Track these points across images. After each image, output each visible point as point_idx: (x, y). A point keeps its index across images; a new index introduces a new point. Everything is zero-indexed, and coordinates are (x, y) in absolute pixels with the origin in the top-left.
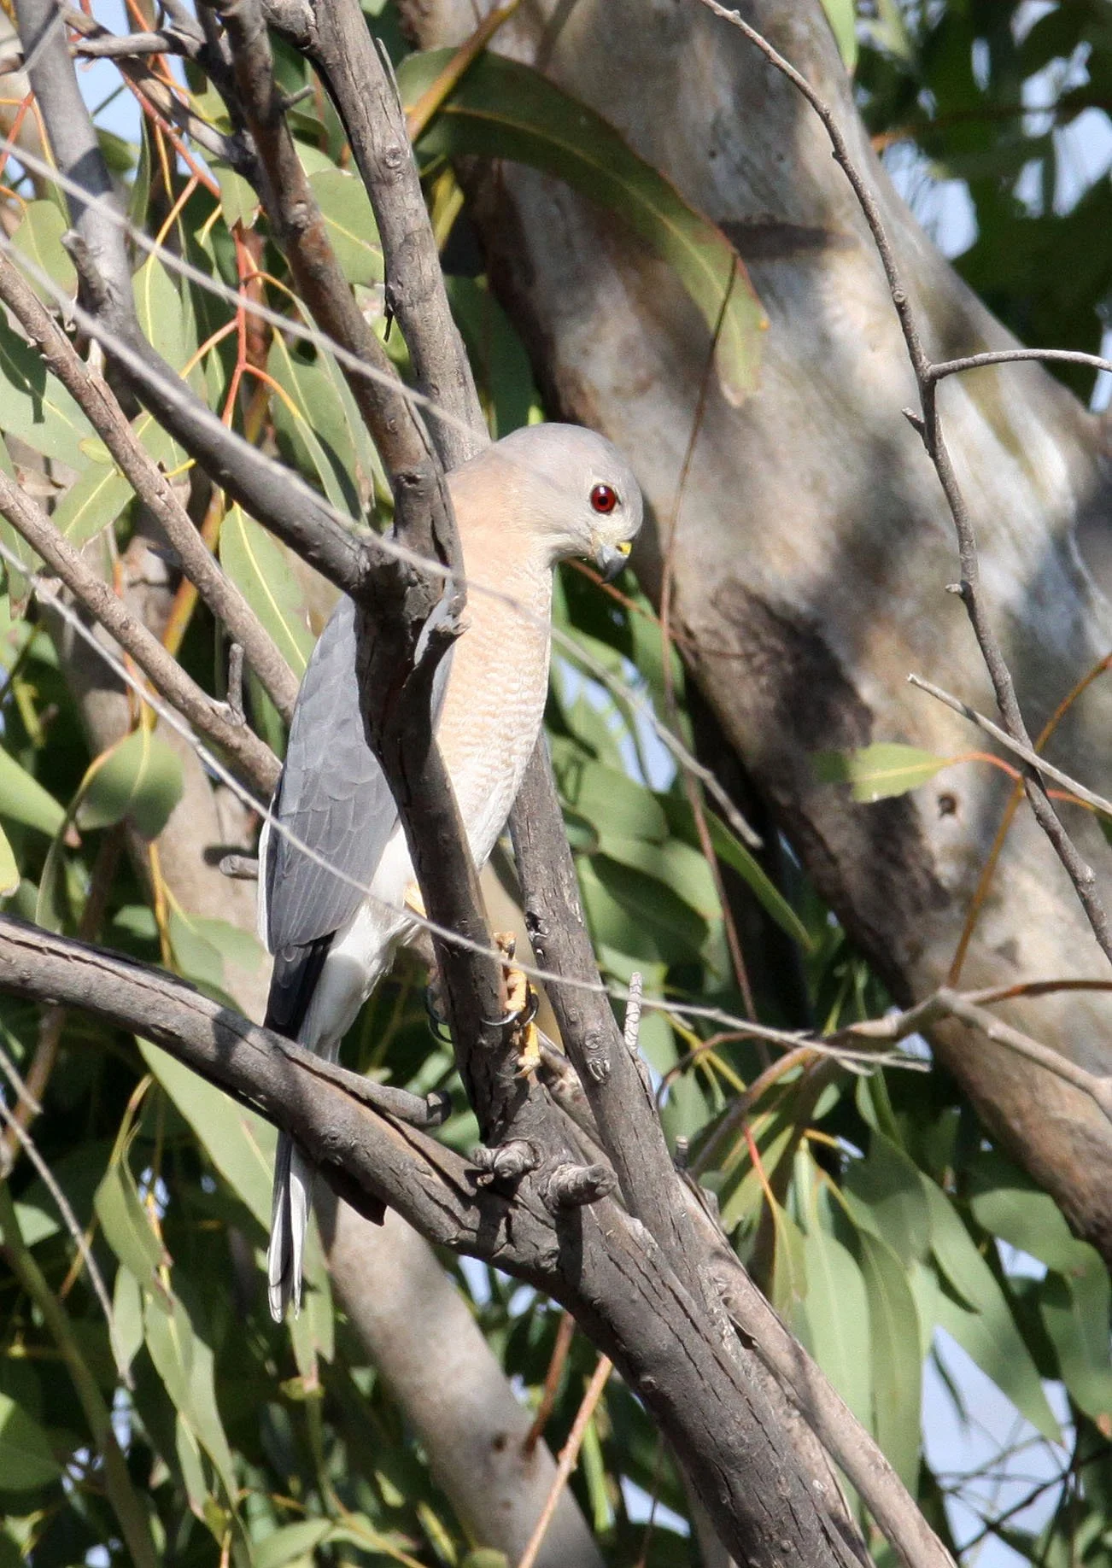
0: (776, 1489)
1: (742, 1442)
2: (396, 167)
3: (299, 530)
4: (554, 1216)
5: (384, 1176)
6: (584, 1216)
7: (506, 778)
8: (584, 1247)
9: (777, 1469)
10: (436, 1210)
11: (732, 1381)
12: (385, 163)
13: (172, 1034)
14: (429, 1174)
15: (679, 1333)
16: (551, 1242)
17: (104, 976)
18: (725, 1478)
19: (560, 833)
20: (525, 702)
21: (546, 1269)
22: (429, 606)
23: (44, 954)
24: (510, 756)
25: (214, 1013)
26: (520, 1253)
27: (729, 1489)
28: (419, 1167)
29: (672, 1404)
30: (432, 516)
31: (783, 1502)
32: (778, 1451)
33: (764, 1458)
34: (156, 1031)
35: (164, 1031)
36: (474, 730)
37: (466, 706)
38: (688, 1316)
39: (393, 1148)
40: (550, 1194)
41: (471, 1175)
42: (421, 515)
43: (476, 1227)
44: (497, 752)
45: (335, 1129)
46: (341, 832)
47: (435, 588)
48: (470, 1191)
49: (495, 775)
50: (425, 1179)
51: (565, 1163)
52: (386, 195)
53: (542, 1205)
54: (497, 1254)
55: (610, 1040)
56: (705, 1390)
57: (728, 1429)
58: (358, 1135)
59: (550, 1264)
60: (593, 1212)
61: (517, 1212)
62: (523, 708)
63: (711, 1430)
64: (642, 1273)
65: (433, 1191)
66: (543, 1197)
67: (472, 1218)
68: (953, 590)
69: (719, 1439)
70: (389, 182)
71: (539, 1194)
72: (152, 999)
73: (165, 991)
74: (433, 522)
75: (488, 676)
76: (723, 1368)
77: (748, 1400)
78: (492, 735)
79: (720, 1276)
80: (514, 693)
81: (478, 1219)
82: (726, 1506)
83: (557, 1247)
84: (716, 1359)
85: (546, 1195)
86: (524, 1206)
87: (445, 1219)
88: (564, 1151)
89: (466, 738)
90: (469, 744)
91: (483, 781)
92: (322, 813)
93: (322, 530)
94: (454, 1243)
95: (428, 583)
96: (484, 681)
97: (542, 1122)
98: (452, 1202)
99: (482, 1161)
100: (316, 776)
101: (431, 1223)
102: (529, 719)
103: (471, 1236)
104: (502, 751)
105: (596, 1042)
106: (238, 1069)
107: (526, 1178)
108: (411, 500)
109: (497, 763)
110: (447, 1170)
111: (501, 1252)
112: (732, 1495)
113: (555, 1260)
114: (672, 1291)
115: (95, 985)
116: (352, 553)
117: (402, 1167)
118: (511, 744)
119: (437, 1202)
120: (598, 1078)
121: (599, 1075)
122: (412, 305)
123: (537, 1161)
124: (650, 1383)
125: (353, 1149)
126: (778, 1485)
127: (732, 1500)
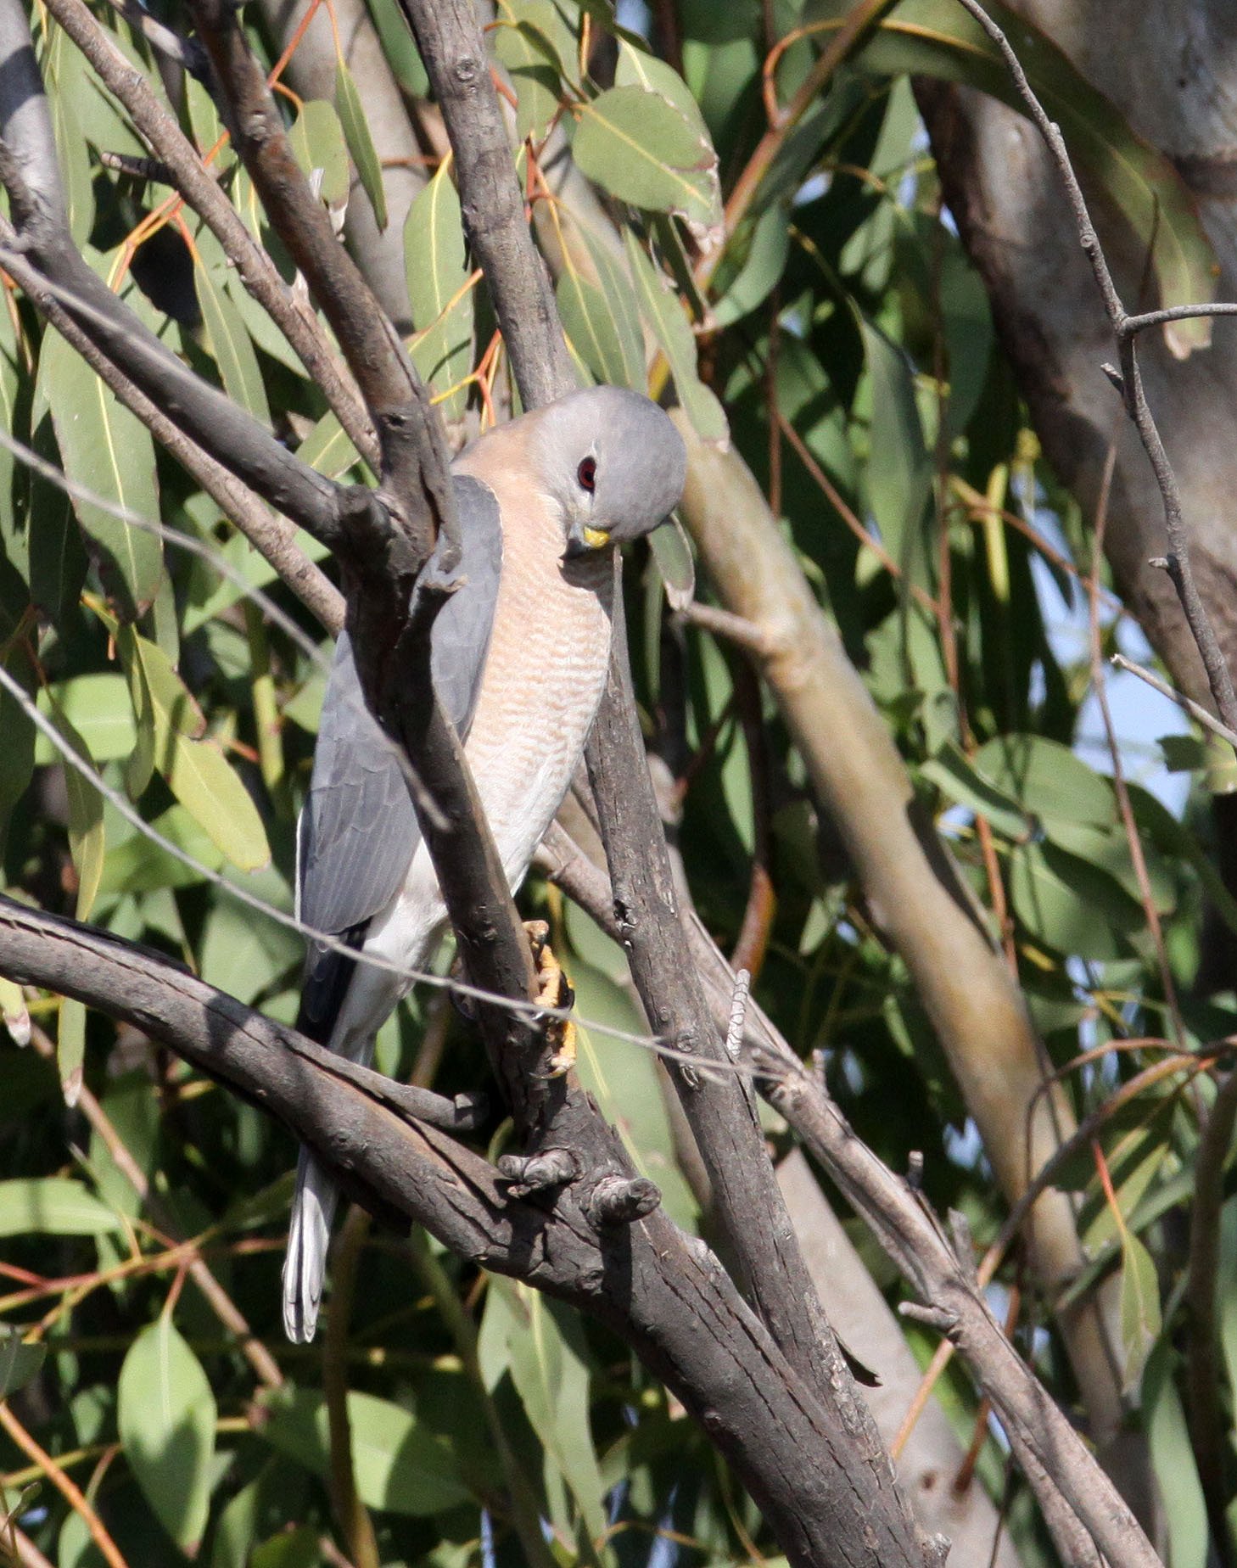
0: (862, 1541)
1: (820, 1488)
2: (468, 80)
3: (261, 471)
4: (598, 1234)
5: (401, 1183)
6: (635, 1234)
7: (557, 752)
8: (634, 1269)
9: (862, 1518)
10: (461, 1223)
11: (811, 1422)
12: (456, 75)
13: (156, 1019)
14: (453, 1182)
15: (746, 1366)
16: (594, 1262)
17: (80, 954)
18: (804, 1527)
19: (651, 815)
20: (575, 667)
21: (589, 1292)
22: (419, 559)
23: (13, 928)
24: (560, 727)
25: (206, 999)
26: (559, 1272)
27: (810, 1540)
28: (442, 1175)
29: (740, 1444)
30: (420, 462)
31: (870, 1556)
32: (864, 1499)
33: (847, 1506)
34: (139, 1016)
35: (148, 1015)
36: (518, 697)
37: (509, 670)
38: (758, 1348)
39: (411, 1152)
40: (593, 1209)
41: (501, 1185)
42: (407, 460)
43: (508, 1242)
44: (545, 722)
45: (345, 1131)
46: (377, 806)
47: (424, 541)
48: (501, 1203)
49: (543, 747)
50: (447, 1187)
51: (610, 1175)
52: (458, 110)
53: (584, 1221)
54: (533, 1273)
55: (705, 1044)
56: (777, 1430)
57: (805, 1473)
58: (370, 1137)
59: (594, 1286)
60: (645, 1230)
61: (554, 1227)
62: (574, 674)
63: (785, 1474)
64: (703, 1298)
65: (458, 1201)
66: (585, 1211)
67: (503, 1232)
68: (1157, 564)
69: (796, 1484)
70: (461, 96)
71: (581, 1209)
72: (135, 981)
73: (151, 972)
74: (421, 468)
75: (533, 637)
76: (799, 1406)
77: (828, 1442)
78: (538, 703)
79: (951, 1307)
80: (562, 656)
81: (509, 1232)
82: (806, 1557)
83: (601, 1267)
84: (790, 1394)
85: (588, 1210)
86: (562, 1221)
87: (472, 1233)
88: (610, 1163)
89: (510, 706)
90: (515, 713)
91: (529, 754)
92: (355, 788)
93: (289, 473)
94: (483, 1259)
95: (416, 535)
96: (526, 643)
97: (583, 1130)
98: (479, 1213)
99: (510, 1170)
100: (350, 747)
101: (456, 1235)
102: (582, 688)
103: (503, 1253)
104: (550, 721)
105: (689, 1045)
106: (232, 1059)
107: (567, 1191)
108: (397, 443)
109: (544, 734)
110: (474, 1179)
111: (537, 1270)
112: (812, 1545)
113: (599, 1281)
114: (739, 1319)
115: (70, 964)
116: (324, 499)
117: (421, 1172)
118: (560, 713)
119: (462, 1214)
120: (692, 1084)
121: (693, 1081)
122: (487, 231)
123: (579, 1172)
124: (715, 1420)
125: (366, 1152)
126: (864, 1537)
127: (812, 1551)
